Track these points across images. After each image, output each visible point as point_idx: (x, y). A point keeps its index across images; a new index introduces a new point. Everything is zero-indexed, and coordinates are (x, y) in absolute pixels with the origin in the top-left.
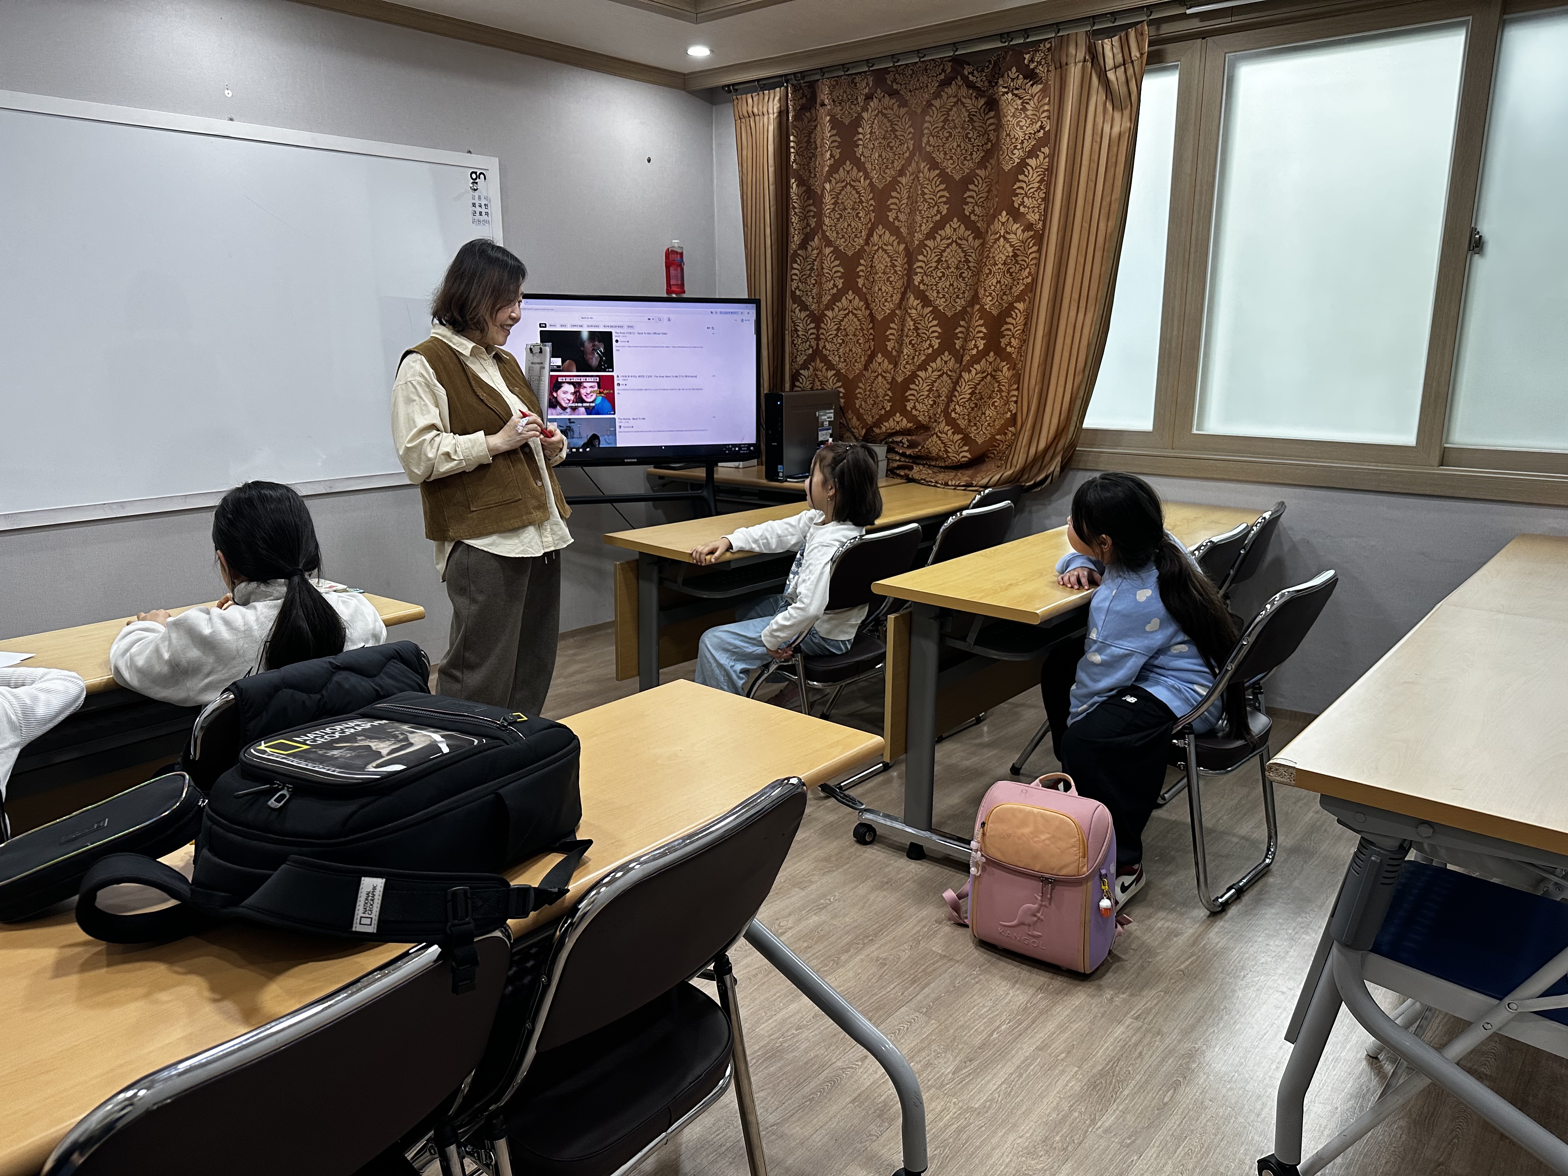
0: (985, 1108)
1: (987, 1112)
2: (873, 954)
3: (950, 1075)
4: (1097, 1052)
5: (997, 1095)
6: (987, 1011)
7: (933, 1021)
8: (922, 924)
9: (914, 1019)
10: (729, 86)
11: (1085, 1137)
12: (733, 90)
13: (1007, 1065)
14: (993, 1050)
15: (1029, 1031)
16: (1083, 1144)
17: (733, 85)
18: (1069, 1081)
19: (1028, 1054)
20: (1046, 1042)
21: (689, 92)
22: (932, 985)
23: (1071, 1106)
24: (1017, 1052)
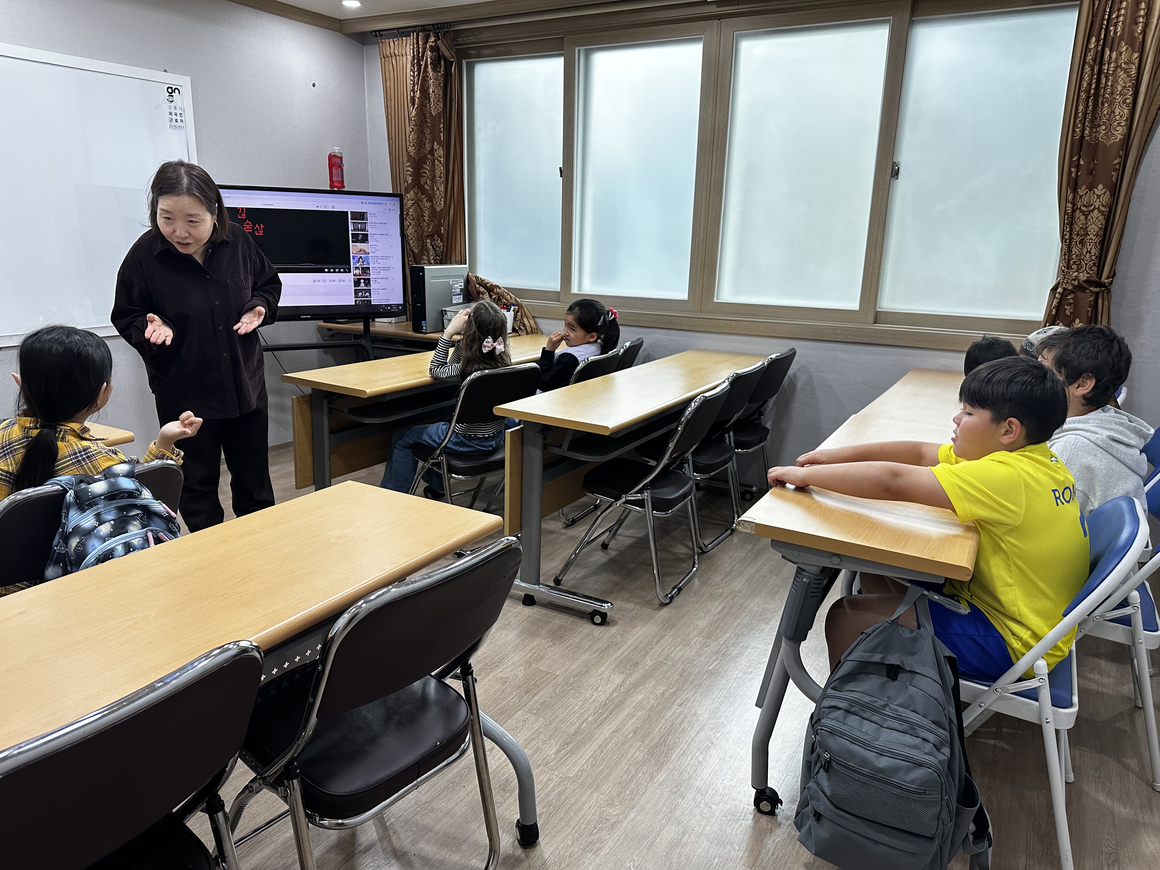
0: (577, 776)
1: (579, 779)
2: (498, 676)
3: (553, 756)
4: (654, 731)
5: (586, 767)
6: (579, 708)
7: (541, 719)
8: (533, 651)
9: (527, 719)
10: (375, 31)
11: (646, 790)
12: (379, 34)
13: (593, 745)
14: (583, 735)
15: (608, 720)
16: (645, 795)
17: (379, 31)
18: (635, 753)
19: (607, 736)
20: (619, 727)
21: (344, 34)
22: (540, 694)
23: (637, 770)
24: (599, 735)
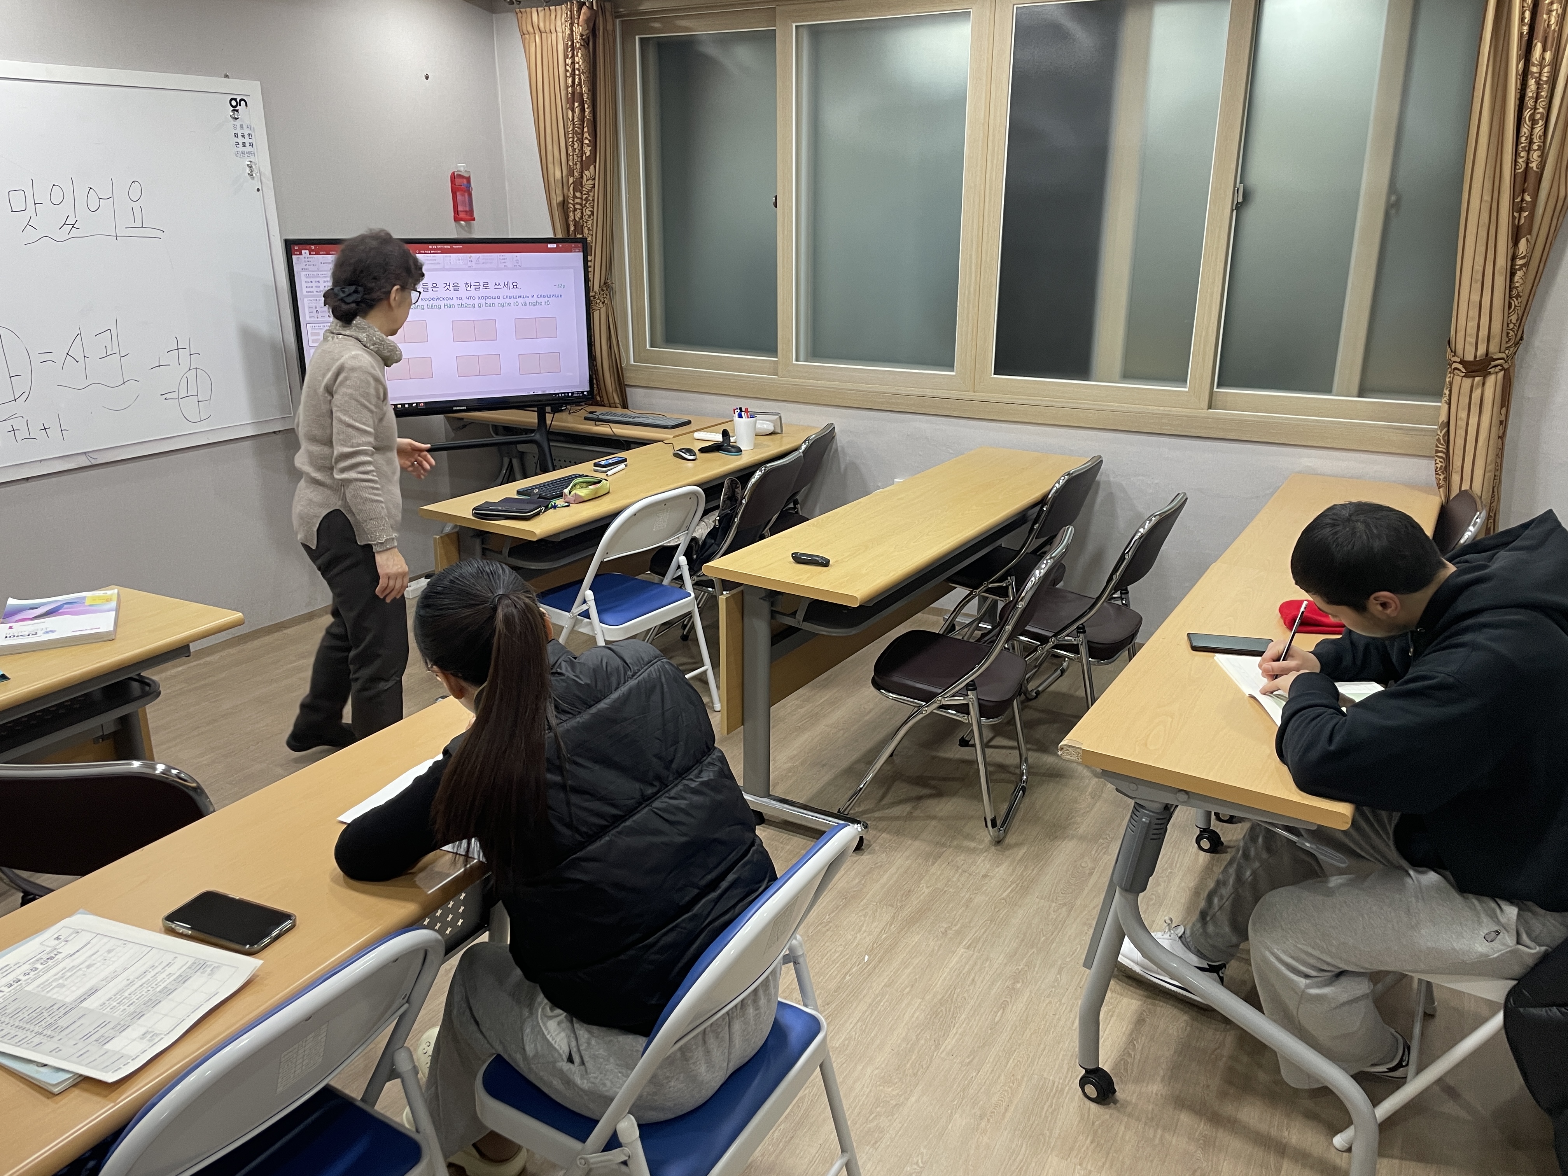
12: (516, 3)
19: (877, 992)
21: (468, 1)
